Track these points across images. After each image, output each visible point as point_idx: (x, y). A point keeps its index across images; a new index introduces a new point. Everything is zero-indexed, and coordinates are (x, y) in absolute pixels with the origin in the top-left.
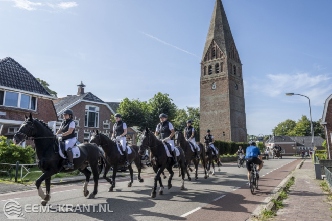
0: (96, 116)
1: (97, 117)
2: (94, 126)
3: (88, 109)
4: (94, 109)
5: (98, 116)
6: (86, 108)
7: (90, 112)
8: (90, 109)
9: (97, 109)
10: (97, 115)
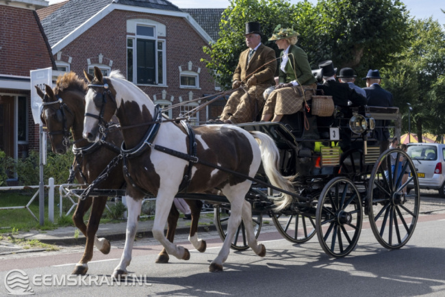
0: (157, 50)
1: (160, 53)
2: (153, 82)
3: (135, 31)
4: (150, 31)
5: (164, 50)
6: (129, 30)
7: (139, 40)
8: (141, 30)
9: (160, 30)
10: (160, 47)
